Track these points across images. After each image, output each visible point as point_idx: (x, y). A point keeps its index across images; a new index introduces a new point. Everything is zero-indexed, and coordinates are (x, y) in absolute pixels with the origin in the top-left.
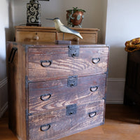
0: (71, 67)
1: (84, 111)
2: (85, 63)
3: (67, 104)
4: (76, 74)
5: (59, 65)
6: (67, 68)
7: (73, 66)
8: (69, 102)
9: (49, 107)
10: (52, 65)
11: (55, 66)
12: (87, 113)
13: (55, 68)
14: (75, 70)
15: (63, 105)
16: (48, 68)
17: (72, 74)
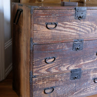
0: (77, 30)
1: (89, 76)
2: (92, 26)
3: (72, 68)
4: (82, 38)
5: (64, 27)
6: (73, 31)
7: (79, 29)
8: (74, 66)
9: (53, 71)
10: (57, 28)
11: (61, 28)
12: (91, 78)
13: (60, 30)
14: (81, 33)
15: (67, 68)
16: (54, 31)
17: (77, 37)
